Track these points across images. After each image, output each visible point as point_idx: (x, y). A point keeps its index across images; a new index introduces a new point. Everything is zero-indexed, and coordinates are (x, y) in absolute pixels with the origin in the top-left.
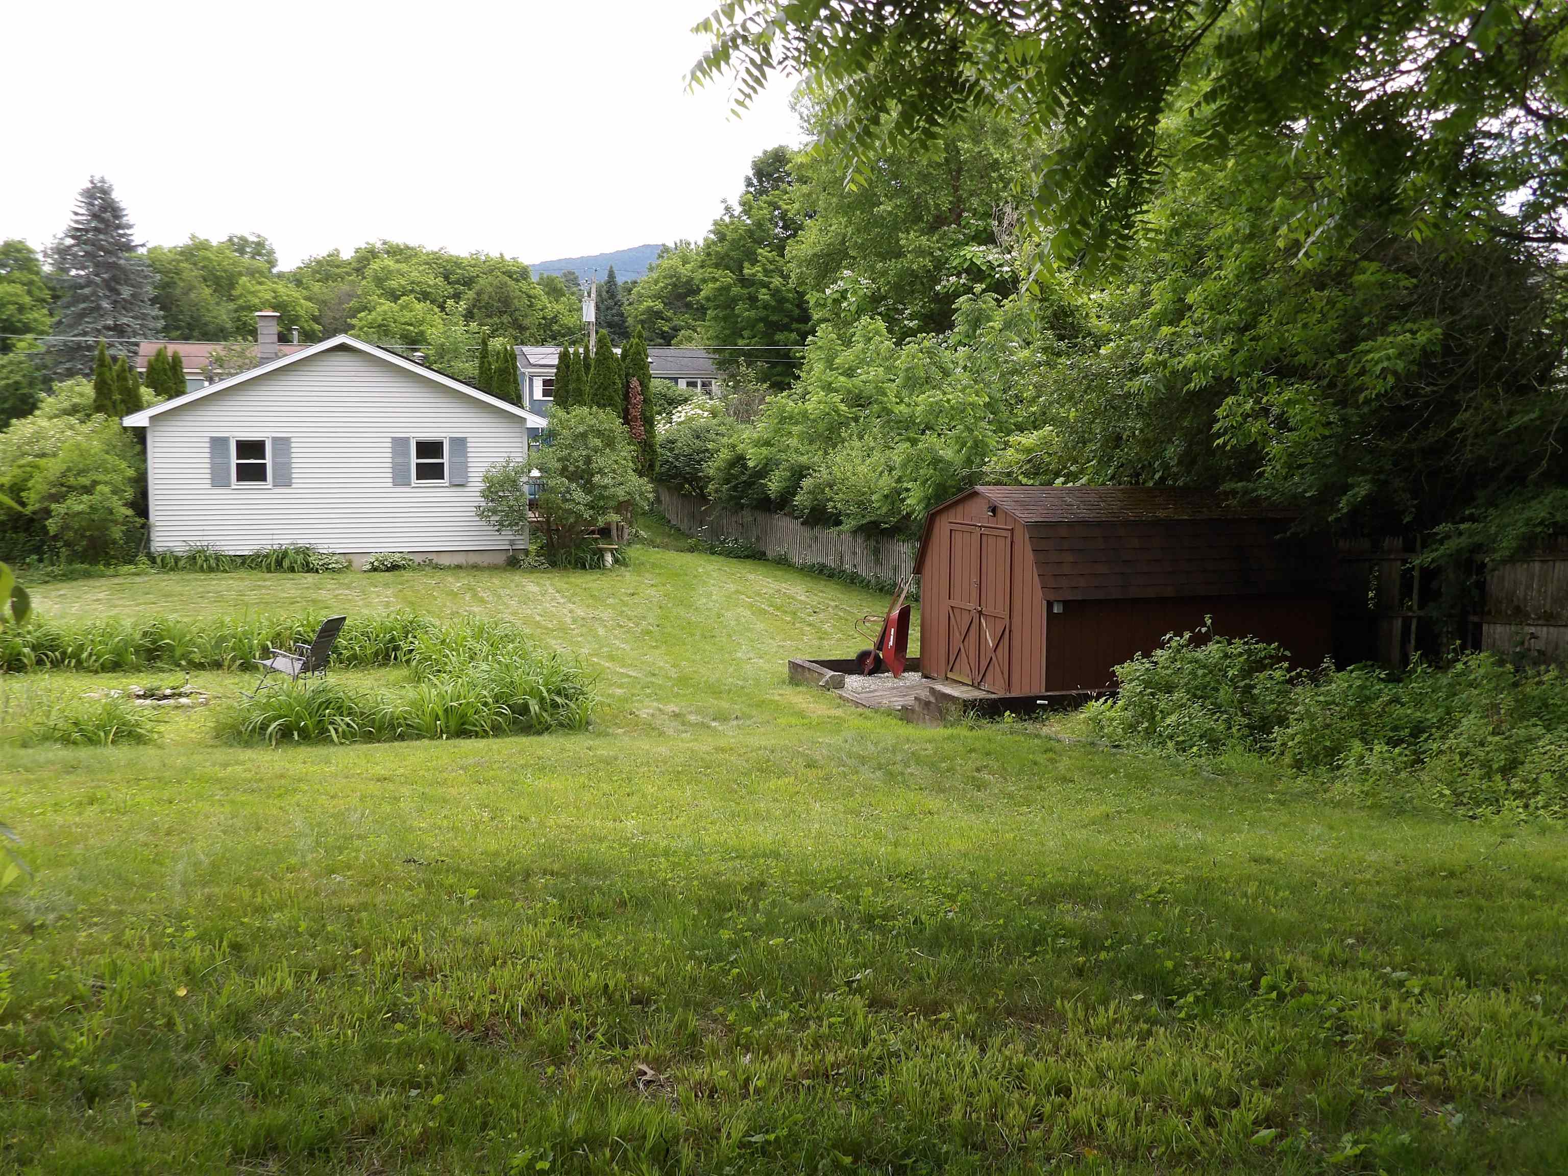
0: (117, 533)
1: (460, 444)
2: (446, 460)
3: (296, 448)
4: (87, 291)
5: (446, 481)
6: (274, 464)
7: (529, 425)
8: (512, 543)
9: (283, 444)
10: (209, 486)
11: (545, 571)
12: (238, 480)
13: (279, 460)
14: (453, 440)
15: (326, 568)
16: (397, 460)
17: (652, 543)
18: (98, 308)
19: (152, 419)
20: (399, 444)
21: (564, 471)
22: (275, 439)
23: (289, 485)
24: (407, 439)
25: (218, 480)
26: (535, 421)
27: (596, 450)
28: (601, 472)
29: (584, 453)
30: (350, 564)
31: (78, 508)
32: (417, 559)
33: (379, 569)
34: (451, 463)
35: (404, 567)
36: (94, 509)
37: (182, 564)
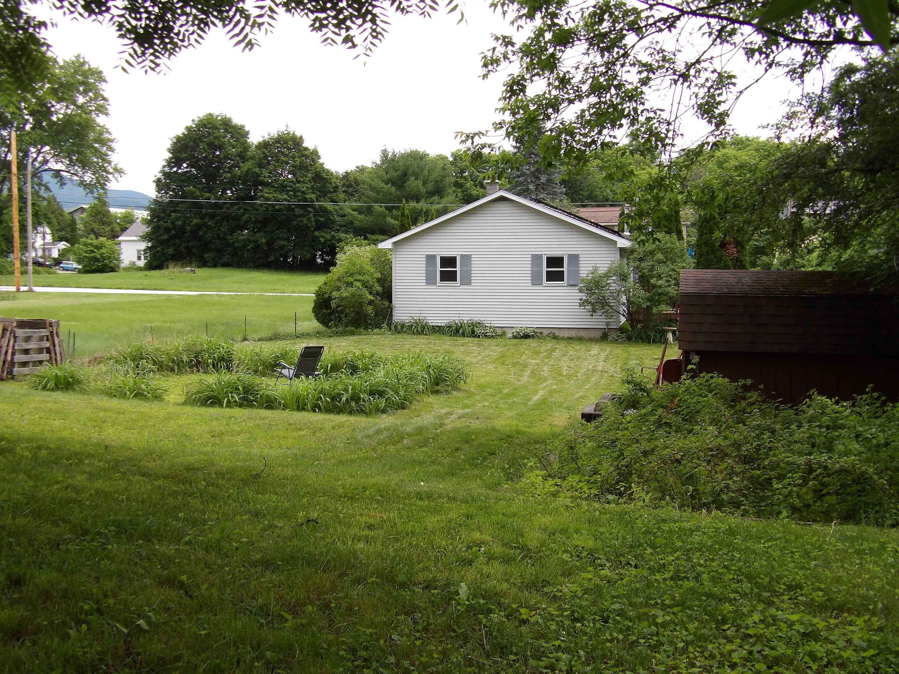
0: (370, 310)
1: (574, 258)
2: (565, 269)
3: (474, 261)
4: (521, 179)
5: (565, 283)
6: (461, 271)
7: (619, 245)
8: (608, 324)
9: (467, 259)
10: (425, 284)
11: (623, 343)
12: (441, 281)
13: (465, 269)
14: (570, 256)
15: (485, 335)
16: (535, 269)
18: (528, 189)
19: (395, 244)
20: (536, 258)
22: (462, 256)
23: (469, 284)
24: (541, 256)
25: (430, 280)
26: (623, 243)
27: (660, 262)
28: (659, 277)
29: (650, 263)
30: (504, 334)
31: (345, 294)
32: (546, 332)
33: (515, 337)
34: (568, 271)
35: (533, 337)
36: (353, 295)
37: (404, 329)
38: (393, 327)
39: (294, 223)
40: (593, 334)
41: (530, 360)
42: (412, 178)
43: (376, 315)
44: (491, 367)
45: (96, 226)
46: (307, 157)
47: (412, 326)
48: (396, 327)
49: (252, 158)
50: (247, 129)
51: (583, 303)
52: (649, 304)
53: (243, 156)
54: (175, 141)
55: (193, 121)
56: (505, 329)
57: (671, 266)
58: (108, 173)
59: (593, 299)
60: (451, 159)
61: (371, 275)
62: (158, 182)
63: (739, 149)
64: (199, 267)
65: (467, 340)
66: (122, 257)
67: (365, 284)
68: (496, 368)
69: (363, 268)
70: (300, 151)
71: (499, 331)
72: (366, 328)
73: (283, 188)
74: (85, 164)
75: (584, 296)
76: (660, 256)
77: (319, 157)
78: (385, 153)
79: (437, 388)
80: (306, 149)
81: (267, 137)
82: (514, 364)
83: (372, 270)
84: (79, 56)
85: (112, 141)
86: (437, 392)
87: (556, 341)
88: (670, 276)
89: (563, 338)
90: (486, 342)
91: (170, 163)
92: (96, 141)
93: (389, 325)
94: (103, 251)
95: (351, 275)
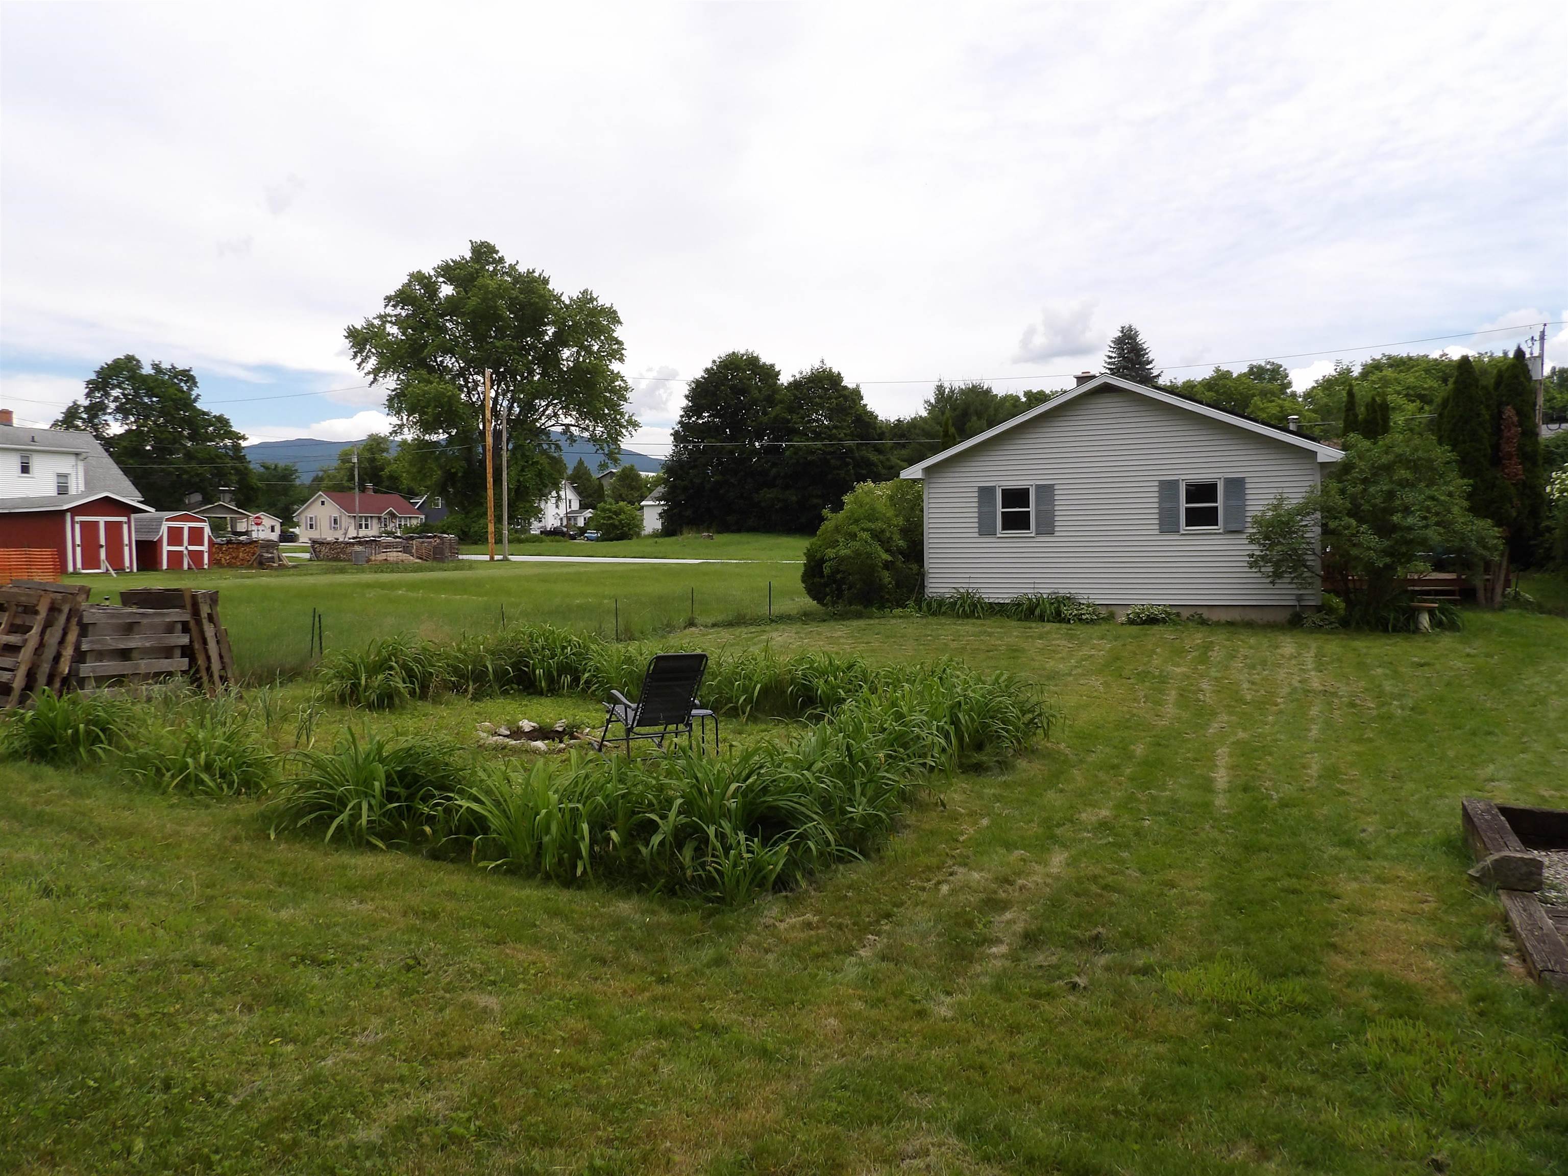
0: (886, 577)
1: (1236, 486)
2: (1220, 504)
3: (1059, 495)
5: (1219, 527)
6: (1038, 512)
7: (1321, 459)
8: (1299, 598)
9: (1046, 491)
10: (976, 535)
11: (1331, 632)
12: (1003, 529)
13: (1042, 508)
14: (1229, 482)
15: (1080, 619)
16: (1166, 504)
17: (1540, 608)
19: (927, 470)
20: (1168, 487)
21: (1354, 512)
22: (1038, 487)
23: (1052, 533)
24: (1176, 483)
25: (985, 529)
26: (1328, 453)
27: (1404, 484)
28: (1406, 510)
29: (1385, 488)
30: (1111, 617)
31: (844, 552)
32: (1185, 614)
33: (1131, 622)
34: (1226, 508)
35: (1164, 621)
36: (857, 553)
37: (943, 609)
38: (924, 605)
39: (830, 477)
40: (1270, 616)
41: (1170, 668)
42: (975, 418)
43: (898, 585)
44: (1096, 682)
45: (624, 491)
46: (846, 398)
47: (956, 603)
48: (929, 605)
49: (781, 402)
50: (777, 369)
51: (1254, 563)
52: (1388, 560)
53: (770, 400)
54: (693, 385)
55: (714, 362)
56: (1114, 609)
57: (1428, 492)
58: (622, 426)
59: (1275, 554)
60: (1024, 399)
61: (888, 521)
62: (676, 435)
63: (1401, 371)
64: (719, 532)
65: (1048, 626)
66: (645, 523)
67: (877, 536)
68: (1106, 684)
69: (874, 509)
70: (837, 391)
71: (1104, 612)
72: (881, 607)
73: (818, 436)
74: (597, 417)
75: (1256, 549)
76: (1404, 473)
77: (862, 398)
78: (940, 389)
79: (977, 757)
80: (845, 388)
81: (798, 376)
82: (1143, 676)
83: (890, 513)
84: (585, 291)
85: (626, 389)
86: (978, 769)
87: (1205, 628)
88: (1428, 510)
89: (1218, 624)
90: (1081, 631)
91: (688, 412)
92: (606, 390)
93: (919, 602)
94: (622, 516)
95: (856, 521)
